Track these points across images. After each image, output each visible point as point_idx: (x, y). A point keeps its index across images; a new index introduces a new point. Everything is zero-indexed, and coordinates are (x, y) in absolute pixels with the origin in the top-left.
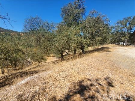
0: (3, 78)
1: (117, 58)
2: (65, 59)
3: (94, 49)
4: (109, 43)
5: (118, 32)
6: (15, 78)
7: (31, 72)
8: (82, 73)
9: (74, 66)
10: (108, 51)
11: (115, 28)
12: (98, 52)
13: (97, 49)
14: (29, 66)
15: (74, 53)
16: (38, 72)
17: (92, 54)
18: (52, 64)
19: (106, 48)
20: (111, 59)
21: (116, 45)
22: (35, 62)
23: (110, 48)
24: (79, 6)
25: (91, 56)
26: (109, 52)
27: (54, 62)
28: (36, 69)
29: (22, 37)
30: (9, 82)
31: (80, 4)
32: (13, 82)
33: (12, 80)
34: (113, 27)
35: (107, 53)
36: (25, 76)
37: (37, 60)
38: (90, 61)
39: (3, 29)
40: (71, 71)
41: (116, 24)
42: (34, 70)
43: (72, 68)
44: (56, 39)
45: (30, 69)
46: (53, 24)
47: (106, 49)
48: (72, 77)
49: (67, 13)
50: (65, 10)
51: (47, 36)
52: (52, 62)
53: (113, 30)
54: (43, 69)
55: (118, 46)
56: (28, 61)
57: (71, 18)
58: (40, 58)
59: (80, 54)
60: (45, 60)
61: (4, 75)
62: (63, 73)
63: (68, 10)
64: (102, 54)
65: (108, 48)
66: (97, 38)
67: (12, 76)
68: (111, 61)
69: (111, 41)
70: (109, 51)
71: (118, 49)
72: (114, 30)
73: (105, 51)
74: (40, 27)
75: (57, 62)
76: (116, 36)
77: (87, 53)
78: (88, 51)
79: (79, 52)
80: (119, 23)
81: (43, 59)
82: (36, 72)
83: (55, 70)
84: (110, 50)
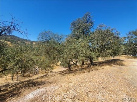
0: (12, 85)
1: (134, 75)
2: (72, 70)
3: (104, 60)
4: (122, 55)
5: (132, 42)
6: (23, 87)
7: (38, 82)
8: (91, 95)
9: (82, 83)
10: (121, 65)
11: (128, 39)
12: (109, 65)
13: (108, 60)
14: (36, 74)
15: (82, 64)
16: (44, 84)
17: (103, 67)
18: (59, 75)
19: (119, 60)
20: (126, 77)
21: (131, 57)
22: (43, 70)
23: (124, 61)
24: (87, 20)
25: (101, 70)
26: (123, 67)
27: (61, 73)
28: (43, 80)
29: (34, 45)
30: (18, 92)
31: (88, 19)
32: (21, 92)
33: (20, 89)
34: (125, 38)
35: (121, 68)
36: (32, 86)
37: (45, 68)
38: (100, 78)
39: (20, 38)
40: (79, 90)
41: (128, 34)
42: (41, 81)
43: (80, 86)
44: (64, 51)
45: (37, 78)
46: (62, 35)
47: (118, 62)
48: (81, 99)
49: (76, 26)
50: (74, 24)
51: (56, 47)
52: (59, 73)
53: (125, 41)
54: (50, 80)
55: (134, 58)
56: (36, 69)
57: (80, 31)
58: (47, 66)
59: (89, 66)
60: (52, 68)
61: (13, 82)
62: (71, 93)
63: (77, 24)
64: (114, 68)
65: (122, 60)
66: (108, 51)
67: (20, 85)
68: (126, 79)
69: (125, 53)
70: (123, 65)
71: (134, 63)
72: (127, 40)
73: (118, 64)
74: (51, 39)
75: (63, 73)
76: (130, 47)
77: (96, 65)
78: (98, 63)
79: (88, 63)
80: (132, 34)
81: (49, 67)
82: (43, 83)
83: (62, 86)
84: (124, 63)
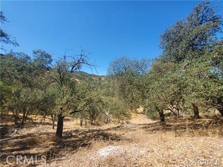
0: (81, 132)
2: (170, 126)
6: (92, 137)
14: (106, 123)
16: (119, 140)
18: (142, 130)
22: (115, 118)
24: (201, 19)
27: (146, 127)
28: (118, 133)
30: (87, 142)
31: (203, 16)
32: (91, 143)
36: (104, 139)
37: (117, 116)
42: (114, 134)
44: (151, 86)
45: (109, 129)
46: (144, 61)
49: (172, 39)
51: (136, 81)
52: (142, 126)
54: (128, 135)
56: (106, 115)
58: (121, 113)
60: (128, 117)
61: (82, 129)
67: (89, 133)
75: (151, 129)
81: (125, 114)
82: (117, 139)
